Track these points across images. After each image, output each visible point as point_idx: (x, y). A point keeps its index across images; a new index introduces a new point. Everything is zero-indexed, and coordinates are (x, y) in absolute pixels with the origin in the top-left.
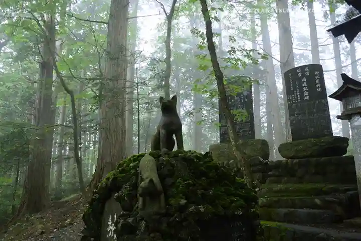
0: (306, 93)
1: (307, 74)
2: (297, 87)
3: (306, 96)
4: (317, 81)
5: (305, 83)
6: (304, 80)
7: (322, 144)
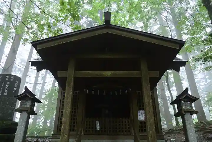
0: (6, 91)
1: (12, 80)
2: (3, 86)
3: (6, 93)
4: (16, 86)
5: (8, 85)
6: (9, 83)
7: (4, 125)
